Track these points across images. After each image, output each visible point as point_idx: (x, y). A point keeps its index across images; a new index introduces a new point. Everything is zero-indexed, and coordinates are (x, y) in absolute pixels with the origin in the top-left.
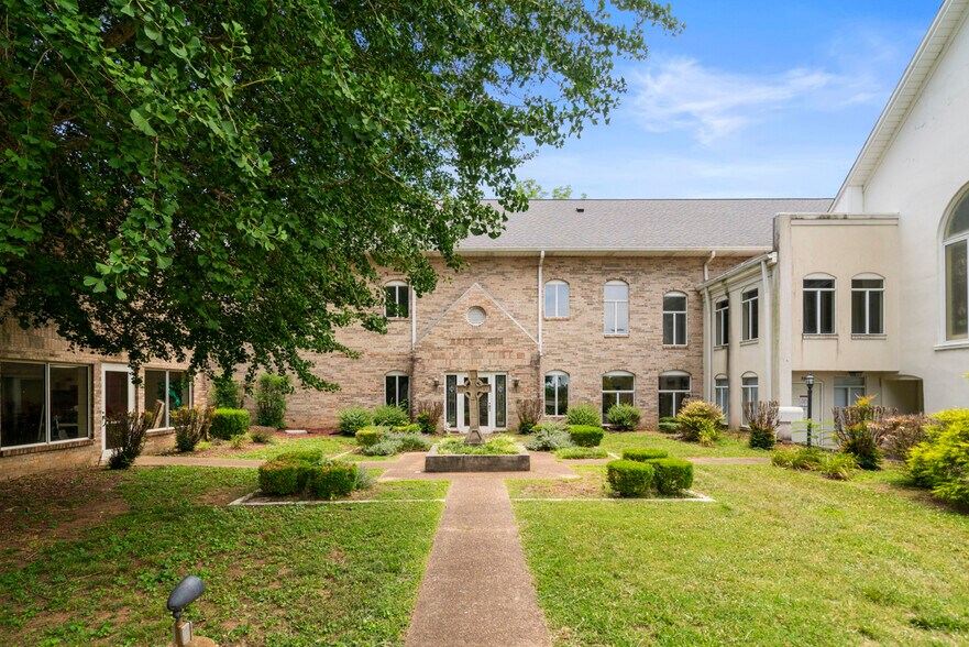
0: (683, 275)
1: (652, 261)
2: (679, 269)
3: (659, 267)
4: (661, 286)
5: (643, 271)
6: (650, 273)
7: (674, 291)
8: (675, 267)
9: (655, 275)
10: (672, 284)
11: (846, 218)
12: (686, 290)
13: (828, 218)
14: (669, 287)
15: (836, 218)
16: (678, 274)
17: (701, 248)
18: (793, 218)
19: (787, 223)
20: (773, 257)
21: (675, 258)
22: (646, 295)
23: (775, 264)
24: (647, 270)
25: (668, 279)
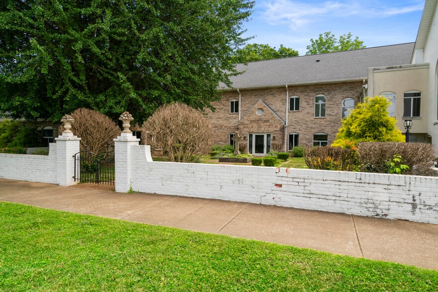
0: (352, 90)
1: (337, 85)
2: (350, 88)
3: (340, 87)
4: (341, 96)
6: (336, 90)
7: (347, 97)
8: (348, 87)
9: (338, 91)
10: (347, 94)
11: (401, 67)
12: (353, 97)
13: (392, 68)
14: (345, 96)
15: (396, 68)
16: (349, 90)
17: (357, 79)
18: (374, 70)
19: (371, 72)
20: (366, 86)
21: (348, 83)
22: (334, 100)
23: (367, 89)
24: (334, 89)
25: (345, 92)
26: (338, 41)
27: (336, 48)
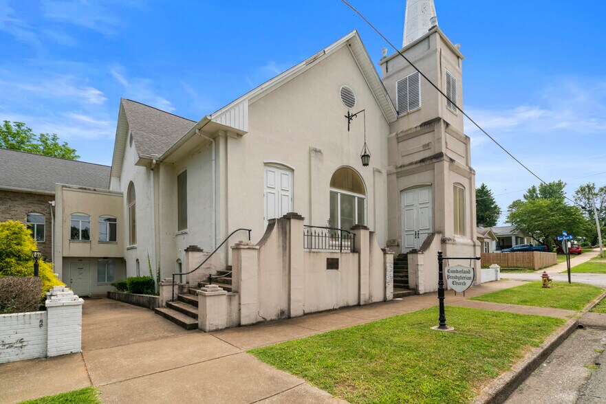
0: (41, 204)
1: (17, 195)
2: (39, 201)
3: (23, 198)
4: (25, 209)
5: (10, 199)
6: (16, 201)
7: (34, 212)
8: (35, 199)
9: (20, 202)
10: (33, 208)
11: (95, 190)
12: (44, 212)
13: (85, 189)
14: (31, 210)
15: (89, 189)
16: (37, 204)
17: (47, 192)
18: (63, 186)
19: (60, 188)
20: (53, 203)
21: (35, 194)
22: (13, 213)
23: (54, 206)
24: (12, 199)
25: (30, 205)
26: (37, 138)
27: (36, 147)
